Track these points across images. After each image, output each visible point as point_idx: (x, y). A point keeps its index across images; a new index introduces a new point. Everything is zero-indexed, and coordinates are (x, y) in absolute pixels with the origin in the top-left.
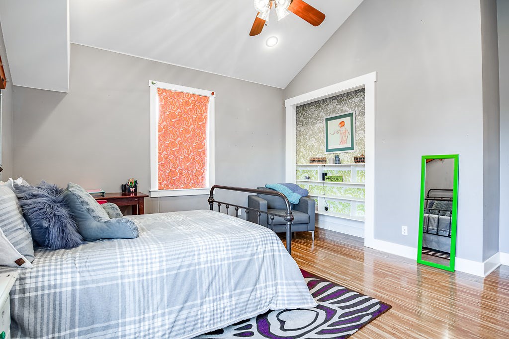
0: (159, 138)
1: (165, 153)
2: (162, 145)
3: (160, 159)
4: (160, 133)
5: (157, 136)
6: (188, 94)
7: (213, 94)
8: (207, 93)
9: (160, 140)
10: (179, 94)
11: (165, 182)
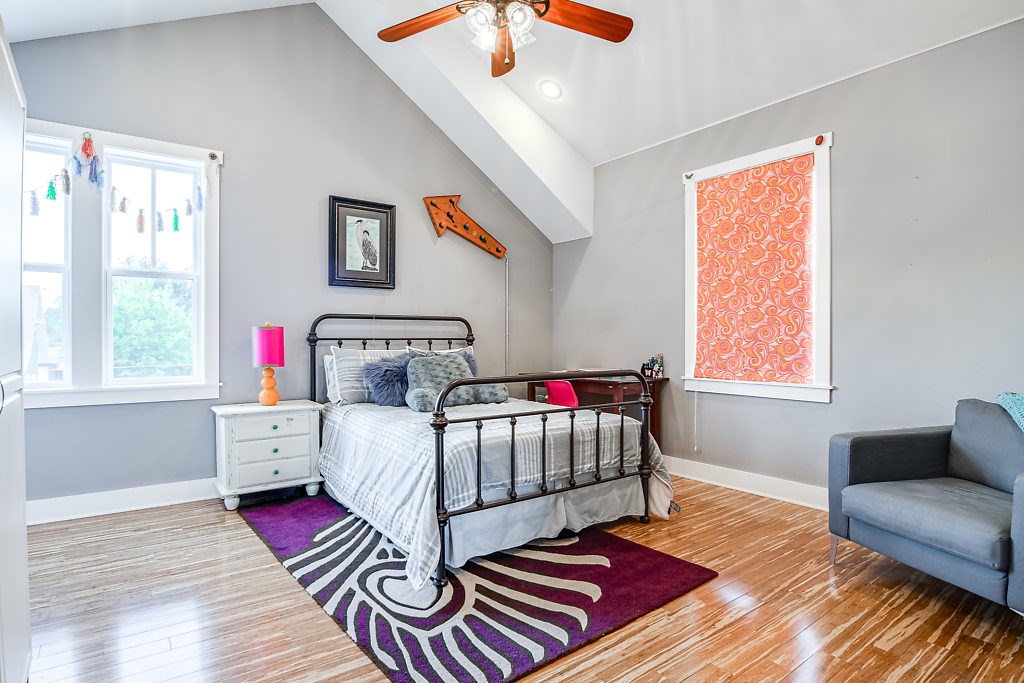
0: (699, 277)
1: (710, 305)
2: (705, 290)
3: (701, 320)
4: (701, 269)
5: (696, 275)
6: (757, 169)
7: (820, 141)
8: (806, 145)
9: (700, 281)
10: (738, 176)
11: (707, 363)
